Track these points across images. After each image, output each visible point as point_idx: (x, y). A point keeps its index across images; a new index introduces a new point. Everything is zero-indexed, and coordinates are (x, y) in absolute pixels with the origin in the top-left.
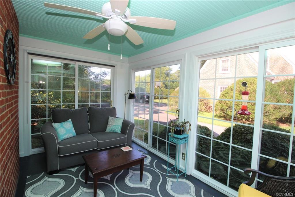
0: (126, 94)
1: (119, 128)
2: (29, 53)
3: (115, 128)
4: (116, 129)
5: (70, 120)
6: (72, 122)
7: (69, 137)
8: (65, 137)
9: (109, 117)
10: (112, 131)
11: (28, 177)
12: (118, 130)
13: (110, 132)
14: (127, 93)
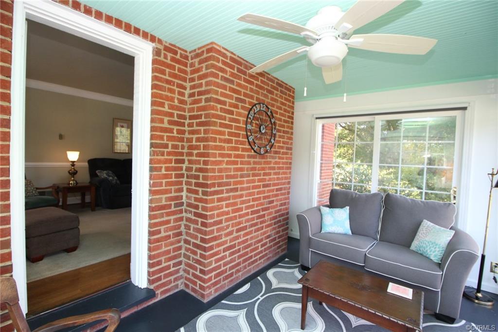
0: (492, 175)
1: (437, 249)
2: (317, 118)
3: (427, 247)
4: (429, 251)
5: (348, 208)
6: (350, 212)
7: (336, 232)
8: (330, 229)
9: (424, 220)
10: (420, 250)
11: (287, 259)
12: (435, 255)
13: (417, 252)
14: (495, 173)
